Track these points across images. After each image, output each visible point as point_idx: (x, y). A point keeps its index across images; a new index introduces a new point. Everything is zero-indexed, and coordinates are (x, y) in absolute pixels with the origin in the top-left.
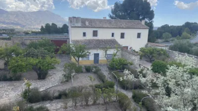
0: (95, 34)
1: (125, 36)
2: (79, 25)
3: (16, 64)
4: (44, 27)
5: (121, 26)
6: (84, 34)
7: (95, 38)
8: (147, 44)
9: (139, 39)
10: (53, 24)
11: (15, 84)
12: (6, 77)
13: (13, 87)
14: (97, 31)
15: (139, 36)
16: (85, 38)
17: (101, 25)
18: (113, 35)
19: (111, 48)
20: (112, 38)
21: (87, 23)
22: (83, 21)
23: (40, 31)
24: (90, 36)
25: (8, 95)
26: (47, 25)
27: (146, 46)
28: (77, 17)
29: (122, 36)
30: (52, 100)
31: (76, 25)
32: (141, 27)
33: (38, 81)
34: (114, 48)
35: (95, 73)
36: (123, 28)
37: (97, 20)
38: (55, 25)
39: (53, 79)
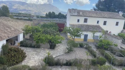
0: (86, 21)
1: (107, 23)
2: (76, 14)
3: (39, 38)
4: (48, 14)
5: (105, 16)
6: (78, 21)
7: (85, 24)
8: (123, 31)
9: (117, 26)
10: (53, 12)
11: (37, 50)
12: (31, 45)
13: (36, 53)
14: (87, 19)
15: (117, 24)
16: (78, 23)
17: (90, 15)
18: (98, 22)
19: (98, 32)
20: (98, 24)
21: (81, 13)
22: (79, 12)
23: (45, 16)
24: (82, 22)
25: (34, 58)
26: (50, 13)
27: (122, 32)
28: (75, 9)
29: (105, 23)
30: (62, 66)
31: (74, 14)
32: (120, 18)
33: (50, 50)
34: (100, 32)
35: (86, 48)
36: (106, 18)
37: (87, 11)
38: (54, 13)
39: (59, 50)
